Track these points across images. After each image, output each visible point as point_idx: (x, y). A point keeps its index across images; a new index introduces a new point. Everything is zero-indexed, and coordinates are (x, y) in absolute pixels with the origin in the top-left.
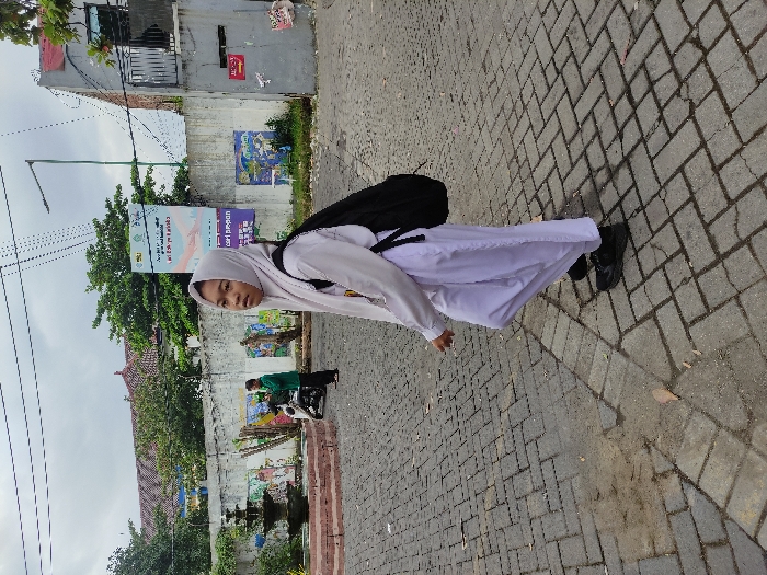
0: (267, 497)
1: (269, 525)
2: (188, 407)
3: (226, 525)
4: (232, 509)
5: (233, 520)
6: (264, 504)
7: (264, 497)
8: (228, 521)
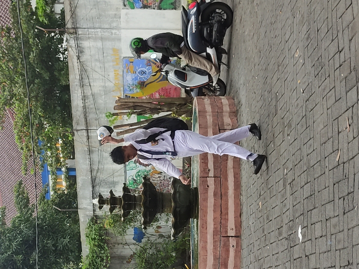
0: (147, 184)
1: (150, 218)
2: (50, 69)
3: (99, 212)
4: (106, 195)
5: (106, 207)
6: (144, 192)
7: (144, 184)
8: (100, 208)
